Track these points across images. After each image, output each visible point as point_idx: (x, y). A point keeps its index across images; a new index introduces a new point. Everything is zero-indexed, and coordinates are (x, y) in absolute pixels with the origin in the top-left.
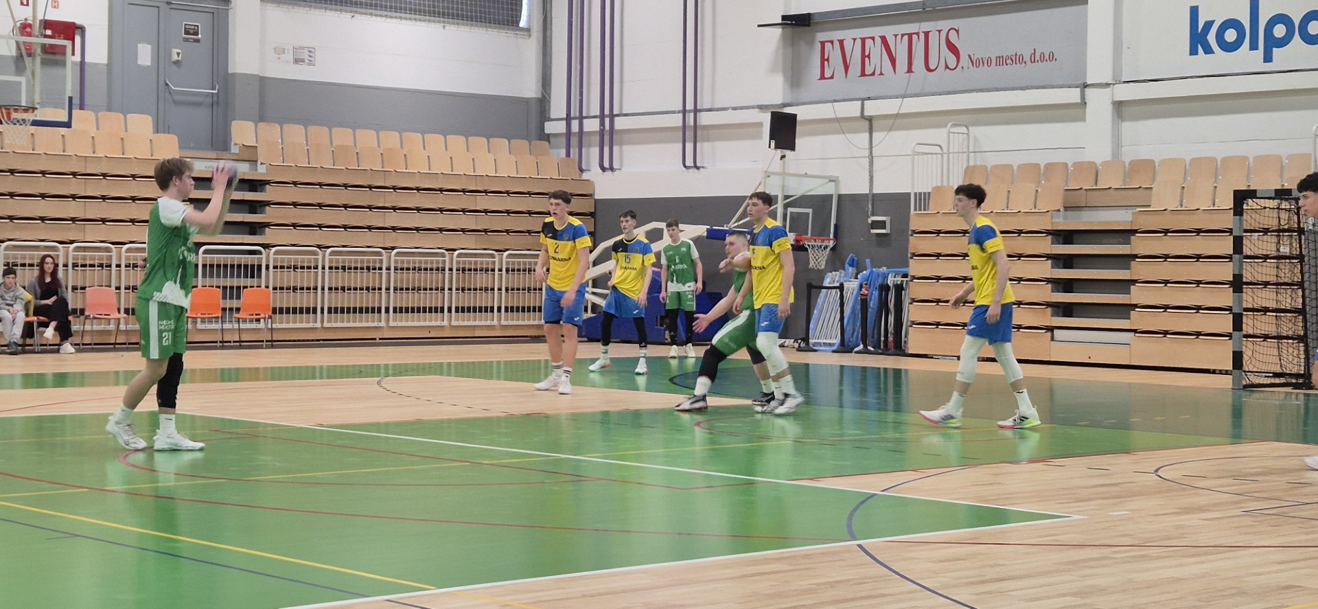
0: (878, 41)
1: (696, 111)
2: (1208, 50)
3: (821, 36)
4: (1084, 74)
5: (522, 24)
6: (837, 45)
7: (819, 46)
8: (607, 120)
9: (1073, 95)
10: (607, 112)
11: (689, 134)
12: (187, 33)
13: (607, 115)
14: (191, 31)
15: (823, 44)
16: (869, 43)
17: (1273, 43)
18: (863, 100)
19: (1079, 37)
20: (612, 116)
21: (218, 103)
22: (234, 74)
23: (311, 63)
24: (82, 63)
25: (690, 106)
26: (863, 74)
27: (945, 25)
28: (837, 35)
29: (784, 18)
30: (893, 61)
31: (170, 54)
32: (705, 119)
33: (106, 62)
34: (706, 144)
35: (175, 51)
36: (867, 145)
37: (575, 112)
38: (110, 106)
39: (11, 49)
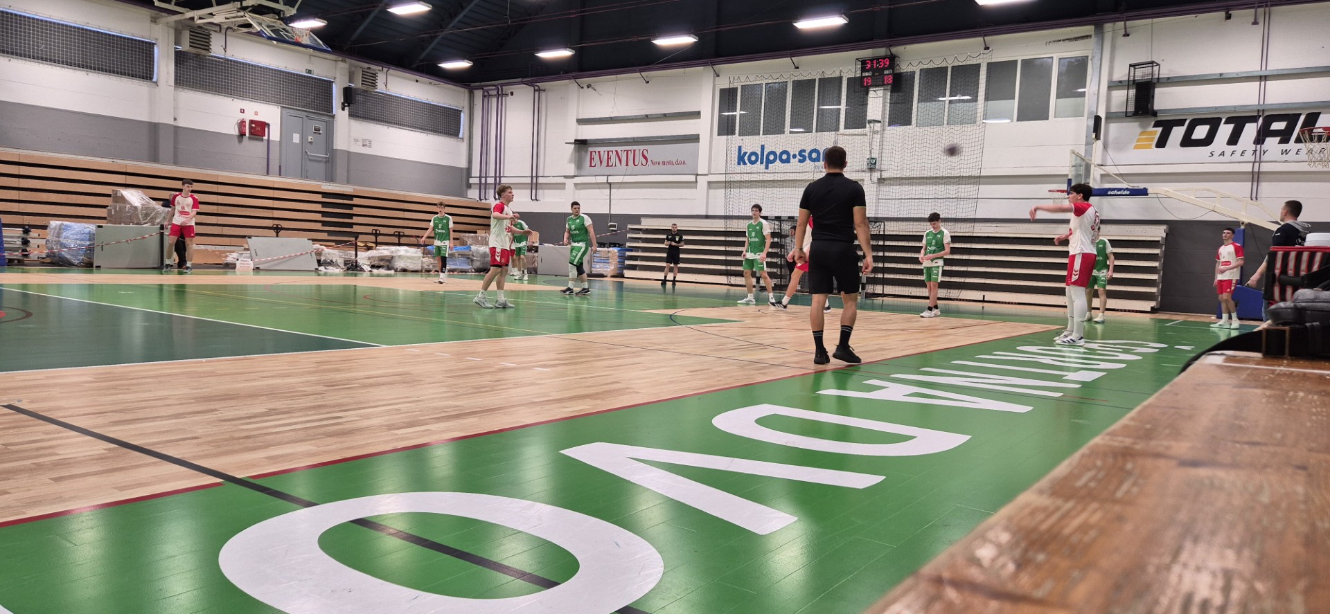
0: (615, 153)
1: (537, 177)
2: (745, 163)
3: (590, 149)
4: (696, 168)
5: (460, 136)
6: (597, 153)
7: (589, 153)
8: (498, 179)
9: (692, 178)
10: (498, 175)
11: (534, 186)
12: (315, 130)
13: (498, 176)
14: (317, 130)
15: (591, 152)
16: (611, 153)
17: (769, 162)
18: (608, 176)
19: (696, 155)
20: (500, 177)
21: (329, 161)
22: (336, 150)
23: (370, 147)
25: (534, 175)
26: (608, 165)
27: (642, 147)
28: (597, 149)
29: (576, 140)
30: (620, 161)
31: (308, 139)
32: (541, 180)
33: (279, 140)
34: (540, 191)
35: (310, 138)
36: (609, 194)
37: (483, 175)
38: (280, 160)
39: (235, 132)
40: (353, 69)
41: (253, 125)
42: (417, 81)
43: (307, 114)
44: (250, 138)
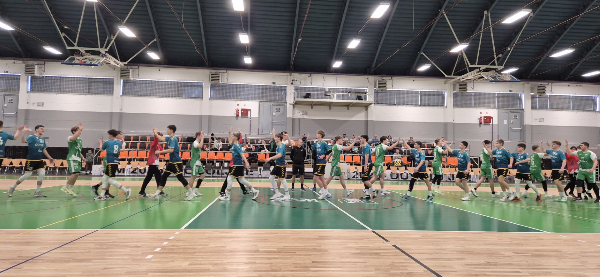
5: (597, 110)
14: (515, 117)
21: (521, 131)
22: (525, 125)
24: (492, 124)
33: (497, 123)
35: (512, 121)
38: (498, 133)
39: (478, 122)
40: (533, 86)
41: (486, 119)
42: (569, 86)
43: (510, 110)
44: (484, 124)
